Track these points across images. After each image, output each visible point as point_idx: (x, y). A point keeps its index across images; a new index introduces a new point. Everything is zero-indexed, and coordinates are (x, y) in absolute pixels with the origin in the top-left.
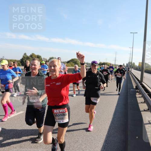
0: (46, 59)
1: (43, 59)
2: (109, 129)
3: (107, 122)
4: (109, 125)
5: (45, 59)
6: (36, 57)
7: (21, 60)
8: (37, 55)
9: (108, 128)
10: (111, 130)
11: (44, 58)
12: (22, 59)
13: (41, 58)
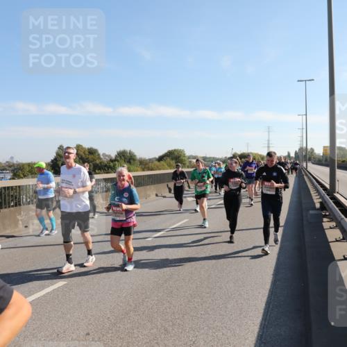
0: (109, 156)
1: (102, 157)
2: (265, 310)
3: (259, 293)
4: (265, 299)
5: (107, 156)
6: (87, 153)
7: (52, 161)
8: (89, 149)
9: (264, 305)
10: (270, 309)
11: (104, 154)
12: (55, 159)
13: (99, 155)
